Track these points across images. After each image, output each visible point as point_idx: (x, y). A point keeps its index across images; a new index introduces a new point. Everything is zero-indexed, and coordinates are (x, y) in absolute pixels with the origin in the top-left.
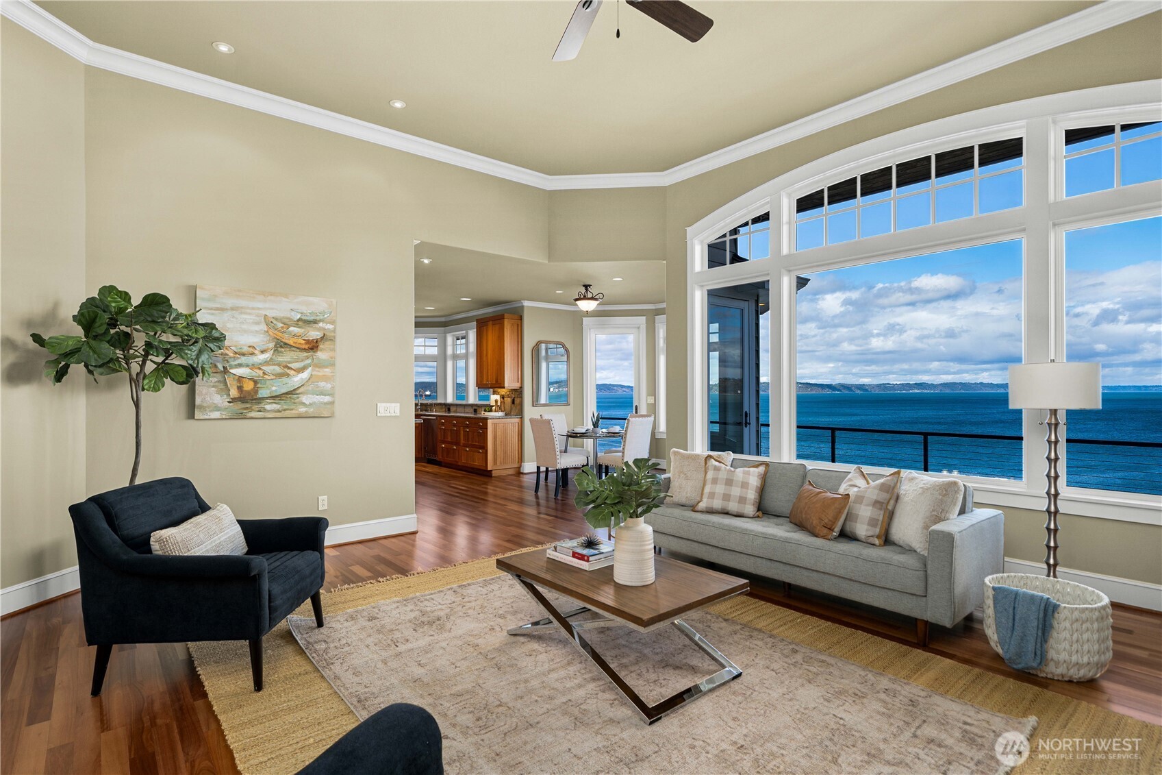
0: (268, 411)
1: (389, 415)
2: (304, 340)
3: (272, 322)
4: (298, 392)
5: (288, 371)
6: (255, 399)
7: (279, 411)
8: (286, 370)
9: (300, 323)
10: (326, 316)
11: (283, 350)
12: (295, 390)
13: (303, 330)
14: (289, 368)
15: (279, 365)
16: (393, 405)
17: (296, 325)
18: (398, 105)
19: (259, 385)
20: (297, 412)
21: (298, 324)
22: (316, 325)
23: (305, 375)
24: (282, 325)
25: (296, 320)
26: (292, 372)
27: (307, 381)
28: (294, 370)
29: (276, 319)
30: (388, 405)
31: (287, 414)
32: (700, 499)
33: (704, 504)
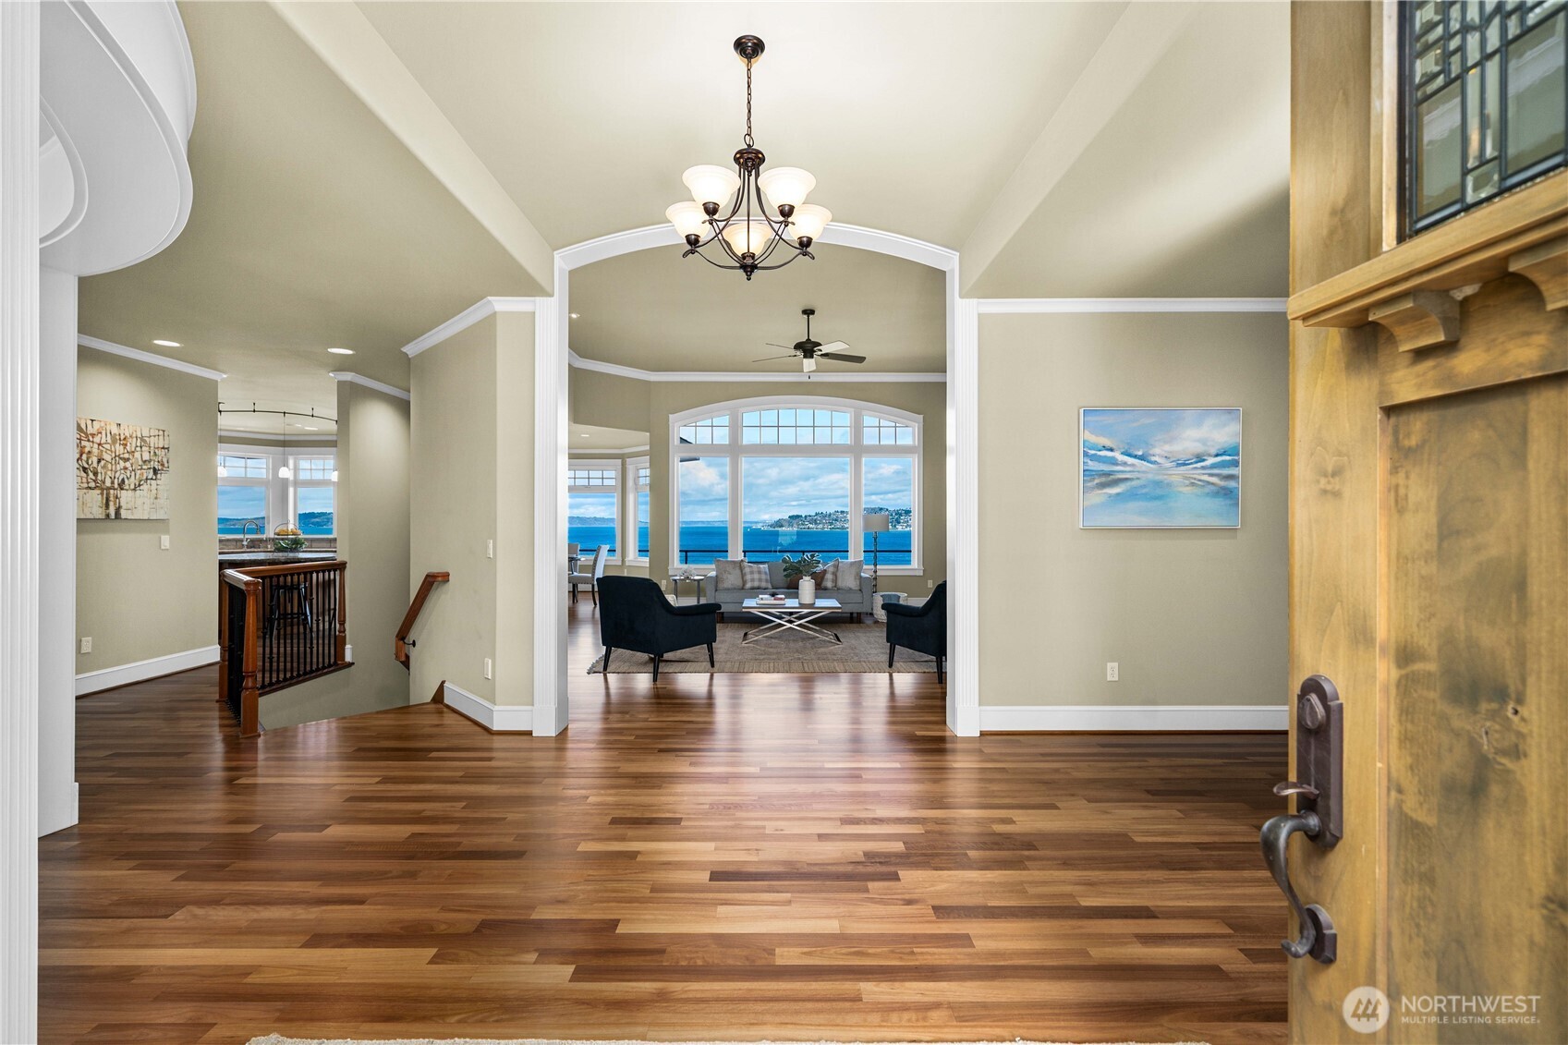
32: (744, 583)
33: (749, 585)
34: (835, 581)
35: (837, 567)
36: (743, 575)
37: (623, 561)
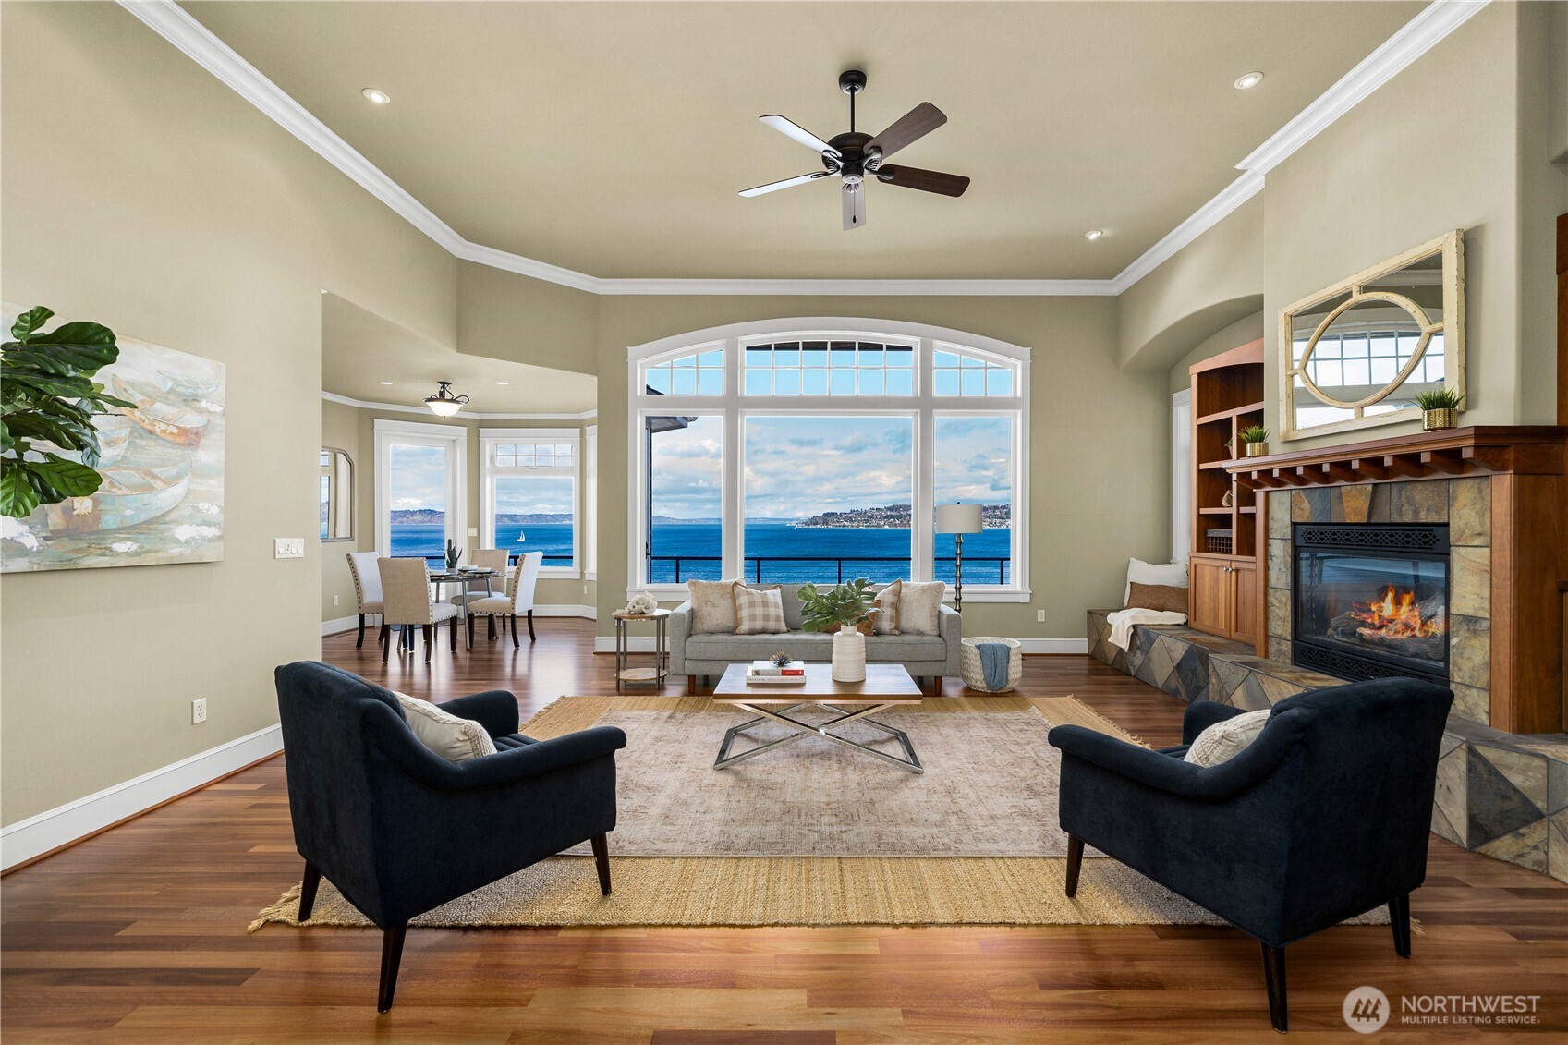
0: (119, 554)
1: (291, 556)
2: (178, 427)
3: (125, 390)
4: (167, 519)
5: (152, 482)
6: (98, 532)
7: (135, 554)
8: (148, 479)
9: (171, 397)
10: (210, 390)
11: (144, 442)
12: (163, 515)
13: (176, 410)
14: (154, 476)
15: (137, 469)
16: (296, 540)
17: (166, 400)
18: (377, 98)
19: (102, 507)
20: (166, 555)
21: (168, 399)
22: (197, 403)
23: (178, 490)
24: (142, 397)
25: (165, 390)
26: (158, 484)
27: (182, 501)
28: (161, 480)
29: (132, 385)
30: (290, 540)
31: (150, 560)
32: (737, 623)
33: (745, 626)
34: (897, 618)
35: (898, 594)
36: (736, 609)
37: (582, 573)
